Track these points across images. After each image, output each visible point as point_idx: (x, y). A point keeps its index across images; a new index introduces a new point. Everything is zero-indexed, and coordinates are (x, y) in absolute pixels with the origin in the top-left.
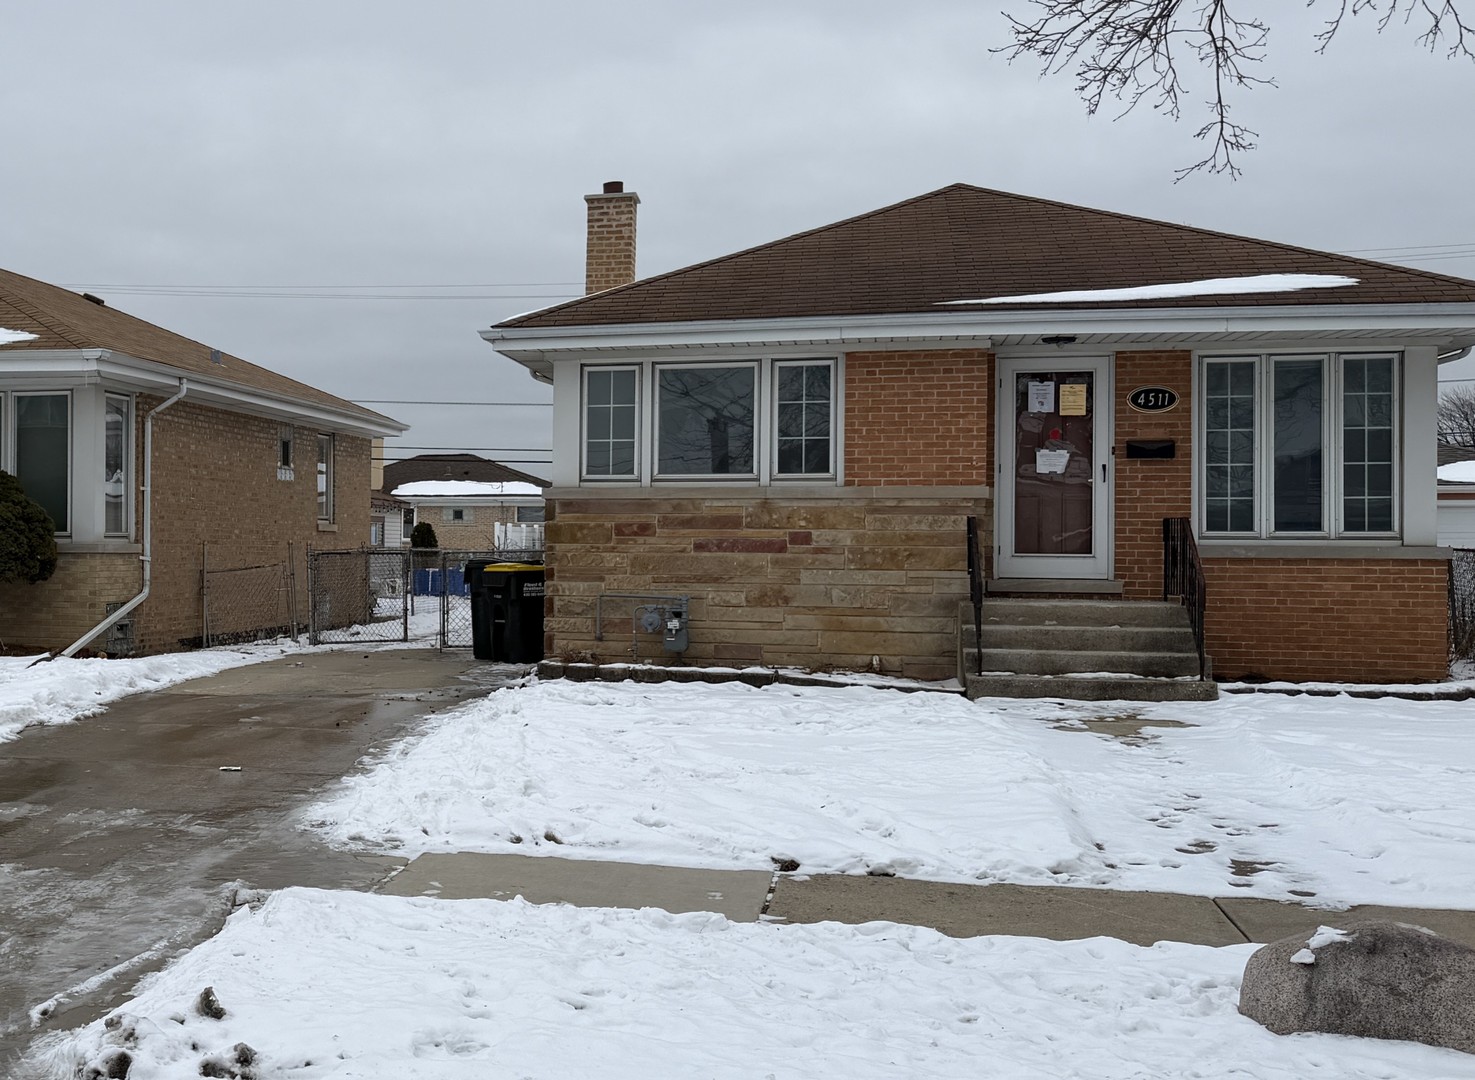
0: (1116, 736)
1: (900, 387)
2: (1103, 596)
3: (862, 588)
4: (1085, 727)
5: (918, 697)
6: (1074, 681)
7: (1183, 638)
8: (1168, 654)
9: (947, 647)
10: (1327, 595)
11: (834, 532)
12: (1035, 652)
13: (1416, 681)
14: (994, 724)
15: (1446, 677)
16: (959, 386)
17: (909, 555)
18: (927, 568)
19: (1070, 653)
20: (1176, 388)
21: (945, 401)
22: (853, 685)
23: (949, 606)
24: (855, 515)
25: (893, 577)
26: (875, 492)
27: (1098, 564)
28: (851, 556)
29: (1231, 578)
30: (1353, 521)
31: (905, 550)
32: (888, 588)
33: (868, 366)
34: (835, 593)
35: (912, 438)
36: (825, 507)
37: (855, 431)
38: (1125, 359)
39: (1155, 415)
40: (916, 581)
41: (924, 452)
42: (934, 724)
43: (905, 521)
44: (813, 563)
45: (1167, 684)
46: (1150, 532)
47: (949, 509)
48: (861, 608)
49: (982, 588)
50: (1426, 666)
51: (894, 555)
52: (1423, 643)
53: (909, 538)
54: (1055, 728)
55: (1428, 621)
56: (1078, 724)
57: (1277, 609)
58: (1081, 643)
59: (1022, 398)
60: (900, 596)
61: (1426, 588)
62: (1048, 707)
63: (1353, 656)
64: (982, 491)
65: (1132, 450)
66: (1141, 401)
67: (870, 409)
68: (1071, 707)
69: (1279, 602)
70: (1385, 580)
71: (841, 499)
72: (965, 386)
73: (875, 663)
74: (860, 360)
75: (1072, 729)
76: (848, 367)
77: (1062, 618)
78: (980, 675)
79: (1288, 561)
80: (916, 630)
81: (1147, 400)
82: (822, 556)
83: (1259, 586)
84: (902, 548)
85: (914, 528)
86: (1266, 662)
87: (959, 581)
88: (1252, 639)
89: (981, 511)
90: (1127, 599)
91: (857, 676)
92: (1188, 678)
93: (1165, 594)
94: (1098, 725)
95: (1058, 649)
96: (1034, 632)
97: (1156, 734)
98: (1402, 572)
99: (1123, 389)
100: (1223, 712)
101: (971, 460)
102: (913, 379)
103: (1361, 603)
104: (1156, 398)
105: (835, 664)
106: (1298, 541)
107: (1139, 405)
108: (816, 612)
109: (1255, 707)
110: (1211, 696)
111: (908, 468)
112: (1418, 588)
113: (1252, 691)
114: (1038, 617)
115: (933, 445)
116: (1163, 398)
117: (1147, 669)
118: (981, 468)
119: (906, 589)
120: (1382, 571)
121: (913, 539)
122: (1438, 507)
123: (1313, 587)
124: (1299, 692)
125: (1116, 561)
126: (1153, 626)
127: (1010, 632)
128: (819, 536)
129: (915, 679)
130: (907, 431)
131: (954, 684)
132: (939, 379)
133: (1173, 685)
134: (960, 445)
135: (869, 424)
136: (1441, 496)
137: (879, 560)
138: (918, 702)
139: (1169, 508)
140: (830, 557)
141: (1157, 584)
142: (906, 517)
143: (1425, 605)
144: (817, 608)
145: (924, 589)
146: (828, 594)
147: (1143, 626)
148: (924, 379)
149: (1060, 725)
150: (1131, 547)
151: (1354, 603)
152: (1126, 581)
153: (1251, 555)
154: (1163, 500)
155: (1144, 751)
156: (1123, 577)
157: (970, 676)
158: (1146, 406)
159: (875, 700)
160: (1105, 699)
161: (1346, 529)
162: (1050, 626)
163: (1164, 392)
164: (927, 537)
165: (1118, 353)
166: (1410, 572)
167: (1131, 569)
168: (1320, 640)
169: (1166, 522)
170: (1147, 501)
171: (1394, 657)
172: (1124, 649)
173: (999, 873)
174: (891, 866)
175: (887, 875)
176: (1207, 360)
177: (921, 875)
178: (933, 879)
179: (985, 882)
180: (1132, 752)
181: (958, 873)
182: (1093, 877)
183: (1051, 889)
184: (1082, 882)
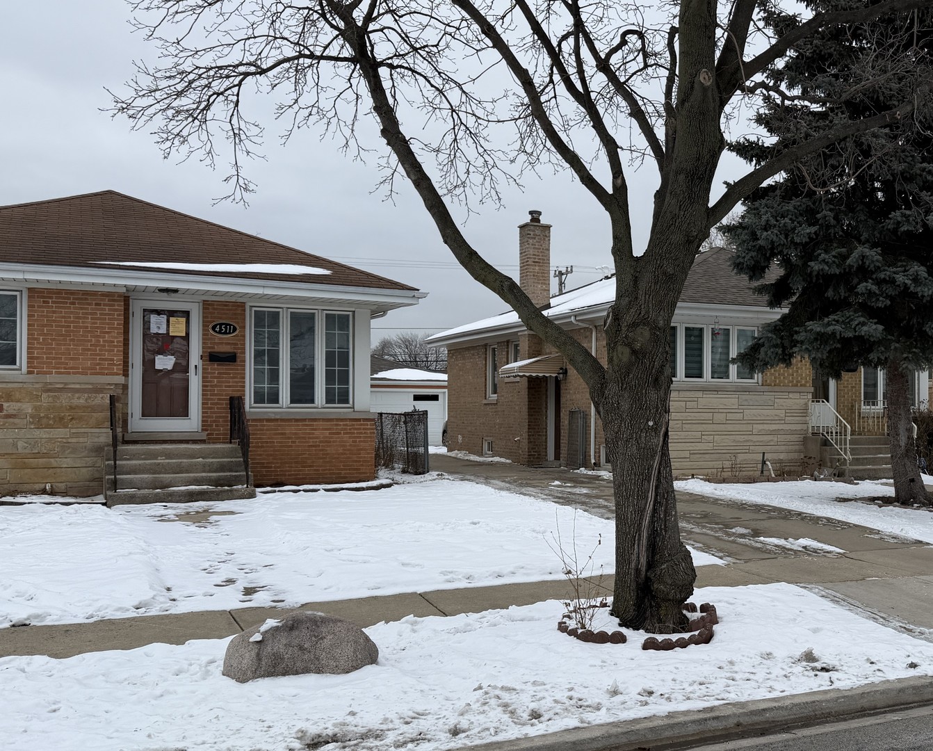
0: (194, 523)
1: (66, 313)
2: (195, 442)
3: (39, 440)
4: (177, 519)
5: (72, 508)
6: (174, 492)
7: (238, 464)
8: (229, 474)
9: (97, 475)
10: (317, 438)
11: (19, 404)
12: (151, 476)
13: (357, 482)
14: (119, 521)
15: (375, 478)
16: (105, 314)
17: (72, 419)
18: (84, 426)
19: (172, 475)
20: (238, 323)
21: (96, 323)
22: (29, 503)
23: (98, 450)
24: (35, 393)
25: (60, 433)
26: (48, 378)
27: (192, 423)
28: (31, 420)
29: (267, 430)
30: (330, 399)
31: (69, 416)
32: (57, 440)
33: (44, 297)
34: (20, 444)
35: (74, 345)
36: (13, 388)
37: (36, 339)
38: (209, 305)
39: (225, 338)
40: (77, 435)
41: (82, 354)
42: (80, 524)
43: (69, 397)
44: (4, 425)
45: (228, 490)
46: (222, 404)
47: (98, 390)
48: (39, 453)
49: (121, 436)
50: (364, 473)
51: (62, 419)
52: (364, 461)
53: (71, 408)
54: (158, 521)
55: (365, 450)
56: (173, 517)
57: (291, 446)
58: (179, 469)
59: (146, 325)
60: (65, 444)
61: (365, 433)
62: (157, 509)
63: (330, 470)
64: (120, 379)
65: (212, 357)
66: (218, 330)
67: (46, 325)
68: (171, 508)
69: (293, 442)
70: (345, 429)
71: (25, 382)
72: (109, 315)
73: (47, 488)
74: (35, 293)
75: (169, 520)
76: (29, 297)
77: (169, 455)
78: (115, 492)
79: (297, 420)
80: (75, 465)
81: (221, 329)
82: (11, 420)
83: (282, 434)
84: (67, 414)
85: (75, 402)
86: (285, 475)
87: (105, 435)
88: (277, 463)
89: (120, 391)
90: (209, 443)
91: (34, 497)
92: (240, 487)
93: (231, 440)
94: (185, 517)
95: (165, 474)
96: (151, 464)
97: (217, 519)
98: (353, 425)
99: (208, 322)
100: (257, 504)
101: (113, 360)
102: (75, 308)
103: (334, 442)
104: (225, 328)
105: (19, 490)
106: (302, 409)
107: (216, 332)
108: (6, 456)
109: (276, 500)
110: (252, 495)
111: (71, 364)
112: (361, 433)
113: (275, 492)
114: (154, 455)
115: (89, 350)
116: (230, 328)
117: (217, 483)
118: (119, 365)
119: (70, 440)
120: (344, 425)
121: (75, 409)
122: (371, 392)
123: (310, 434)
124: (299, 491)
125: (203, 421)
126: (222, 458)
127: (136, 465)
128: (8, 406)
129: (75, 497)
130: (71, 340)
131: (101, 499)
132: (92, 309)
133: (231, 491)
134: (106, 351)
135: (45, 335)
136: (372, 386)
137: (51, 422)
138: (72, 511)
139: (233, 391)
140: (16, 421)
141: (226, 434)
142: (69, 395)
143: (364, 442)
144: (7, 454)
145: (81, 440)
146: (15, 445)
147: (216, 458)
148: (82, 309)
149: (162, 519)
150: (211, 413)
151: (330, 442)
152: (208, 433)
153: (278, 417)
154: (230, 386)
155: (210, 530)
156: (206, 430)
157: (109, 493)
158: (220, 332)
159: (44, 512)
160: (192, 501)
161: (326, 403)
162: (161, 460)
163: (230, 325)
164: (84, 407)
165: (204, 301)
166: (357, 425)
167: (212, 426)
168: (313, 462)
169: (232, 399)
170: (221, 386)
171: (349, 469)
172: (204, 472)
173: (101, 614)
174: (28, 619)
175: (25, 625)
176: (254, 309)
177: (48, 622)
178: (56, 623)
179: (91, 620)
180: (202, 531)
181: (75, 617)
182: (161, 608)
183: (134, 619)
184: (154, 612)
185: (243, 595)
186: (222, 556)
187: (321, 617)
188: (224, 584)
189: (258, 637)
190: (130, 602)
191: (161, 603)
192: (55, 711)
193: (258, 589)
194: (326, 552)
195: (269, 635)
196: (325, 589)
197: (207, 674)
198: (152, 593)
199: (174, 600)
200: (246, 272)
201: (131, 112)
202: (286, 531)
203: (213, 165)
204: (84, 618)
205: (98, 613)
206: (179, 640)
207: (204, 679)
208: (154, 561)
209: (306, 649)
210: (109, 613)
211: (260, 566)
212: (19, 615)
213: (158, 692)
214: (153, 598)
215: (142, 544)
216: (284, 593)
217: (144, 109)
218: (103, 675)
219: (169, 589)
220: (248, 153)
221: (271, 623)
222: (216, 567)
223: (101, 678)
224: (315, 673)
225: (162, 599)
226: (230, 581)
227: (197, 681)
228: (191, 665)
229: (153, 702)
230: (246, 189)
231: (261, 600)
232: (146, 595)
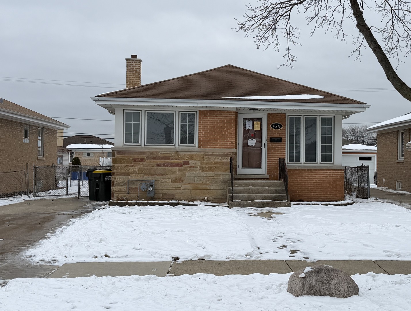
0: (266, 217)
1: (213, 121)
2: (264, 179)
3: (203, 177)
4: (258, 215)
5: (216, 208)
6: (256, 202)
7: (283, 190)
8: (279, 195)
9: (225, 194)
10: (317, 179)
11: (195, 161)
12: (247, 195)
13: (337, 201)
14: (235, 215)
15: (343, 199)
16: (228, 121)
17: (215, 168)
18: (220, 171)
19: (255, 195)
20: (282, 123)
21: (225, 125)
22: (199, 205)
23: (225, 182)
24: (201, 156)
25: (211, 174)
26: (207, 150)
27: (262, 171)
28: (200, 168)
29: (295, 174)
30: (323, 160)
31: (214, 167)
32: (209, 177)
33: (205, 114)
34: (196, 179)
35: (216, 135)
36: (193, 154)
37: (201, 133)
38: (270, 115)
39: (277, 131)
40: (217, 175)
41: (219, 139)
42: (219, 215)
43: (214, 158)
44: (190, 170)
45: (279, 203)
46: (276, 162)
47: (225, 155)
48: (202, 183)
49: (234, 177)
50: (339, 197)
51: (211, 168)
52: (339, 191)
53: (215, 163)
54: (251, 215)
55: (339, 185)
56: (256, 214)
57: (305, 182)
58: (258, 192)
59: (244, 125)
60: (213, 179)
61: (339, 177)
62: (249, 210)
63: (323, 194)
64: (234, 150)
65: (272, 140)
66: (274, 127)
67: (205, 126)
68: (255, 210)
69: (306, 180)
70: (330, 175)
71: (197, 152)
72: (230, 121)
73: (206, 198)
74: (203, 112)
75: (255, 216)
76: (199, 114)
77: (254, 185)
78: (232, 201)
79: (308, 170)
80: (216, 189)
81: (275, 126)
82: (192, 168)
83: (302, 176)
84: (213, 166)
85: (216, 160)
86: (303, 196)
87: (228, 175)
88: (299, 190)
89: (234, 156)
90: (270, 180)
91: (201, 202)
92: (284, 201)
93: (279, 179)
94: (261, 214)
95: (252, 194)
96: (246, 189)
97: (275, 216)
98: (334, 173)
99: (270, 123)
100: (292, 210)
101: (231, 141)
102: (216, 118)
103: (325, 181)
104: (277, 126)
105: (195, 199)
106: (310, 164)
107: (273, 128)
108: (190, 184)
109: (300, 208)
110: (289, 206)
111: (215, 143)
112: (337, 177)
113: (299, 204)
114: (247, 185)
115: (222, 137)
116: (279, 126)
117: (274, 199)
118: (234, 144)
119: (214, 178)
120: (329, 172)
121: (216, 164)
122: (342, 156)
123: (314, 176)
124: (310, 204)
125: (267, 170)
126: (276, 187)
127: (240, 189)
128: (191, 162)
129: (216, 203)
130: (215, 133)
131: (226, 204)
132: (223, 119)
133: (280, 203)
134: (228, 137)
135: (205, 131)
136: (343, 153)
137: (207, 169)
138: (216, 209)
139: (280, 155)
140: (194, 168)
141: (277, 176)
142: (214, 157)
143: (339, 181)
144: (191, 183)
145: (219, 177)
146: (194, 179)
147: (274, 187)
148: (219, 119)
149: (252, 215)
150: (271, 166)
151: (323, 181)
152: (270, 176)
153: (300, 168)
154: (279, 153)
155: (272, 221)
156: (269, 174)
157: (230, 202)
158: (275, 128)
159: (205, 209)
160: (264, 207)
161: (321, 162)
162: (250, 188)
163: (279, 124)
164: (220, 163)
165: (268, 113)
166: (336, 172)
167: (271, 172)
168: (315, 190)
169: (280, 159)
170: (275, 153)
171: (332, 195)
172: (268, 193)
173: (232, 257)
174: (204, 257)
175: (203, 259)
176: (289, 116)
177: (212, 259)
178: (215, 260)
179: (229, 260)
180: (269, 222)
181: (222, 257)
182: (256, 256)
183: (245, 260)
184: (253, 258)
185: (290, 253)
186: (279, 234)
187: (331, 268)
188: (281, 247)
189: (302, 275)
190: (244, 253)
191: (256, 254)
192: (219, 300)
193: (297, 251)
194: (326, 235)
195: (308, 275)
196: (327, 254)
197: (280, 291)
198: (252, 249)
199: (261, 253)
200: (286, 99)
201: (245, 29)
202: (306, 224)
203: (278, 50)
204: (226, 258)
205: (231, 257)
206: (266, 273)
207: (279, 293)
208: (251, 234)
209: (325, 283)
210: (236, 257)
211: (296, 240)
212: (201, 255)
213: (260, 296)
214: (253, 252)
215: (246, 226)
216: (309, 254)
217: (251, 26)
218: (237, 286)
219: (258, 248)
220: (293, 42)
221: (308, 269)
222: (277, 239)
223: (236, 287)
224: (329, 296)
225: (256, 253)
226: (284, 246)
227: (276, 293)
228: (272, 285)
229: (259, 301)
230: (292, 60)
231: (298, 256)
232: (250, 250)
